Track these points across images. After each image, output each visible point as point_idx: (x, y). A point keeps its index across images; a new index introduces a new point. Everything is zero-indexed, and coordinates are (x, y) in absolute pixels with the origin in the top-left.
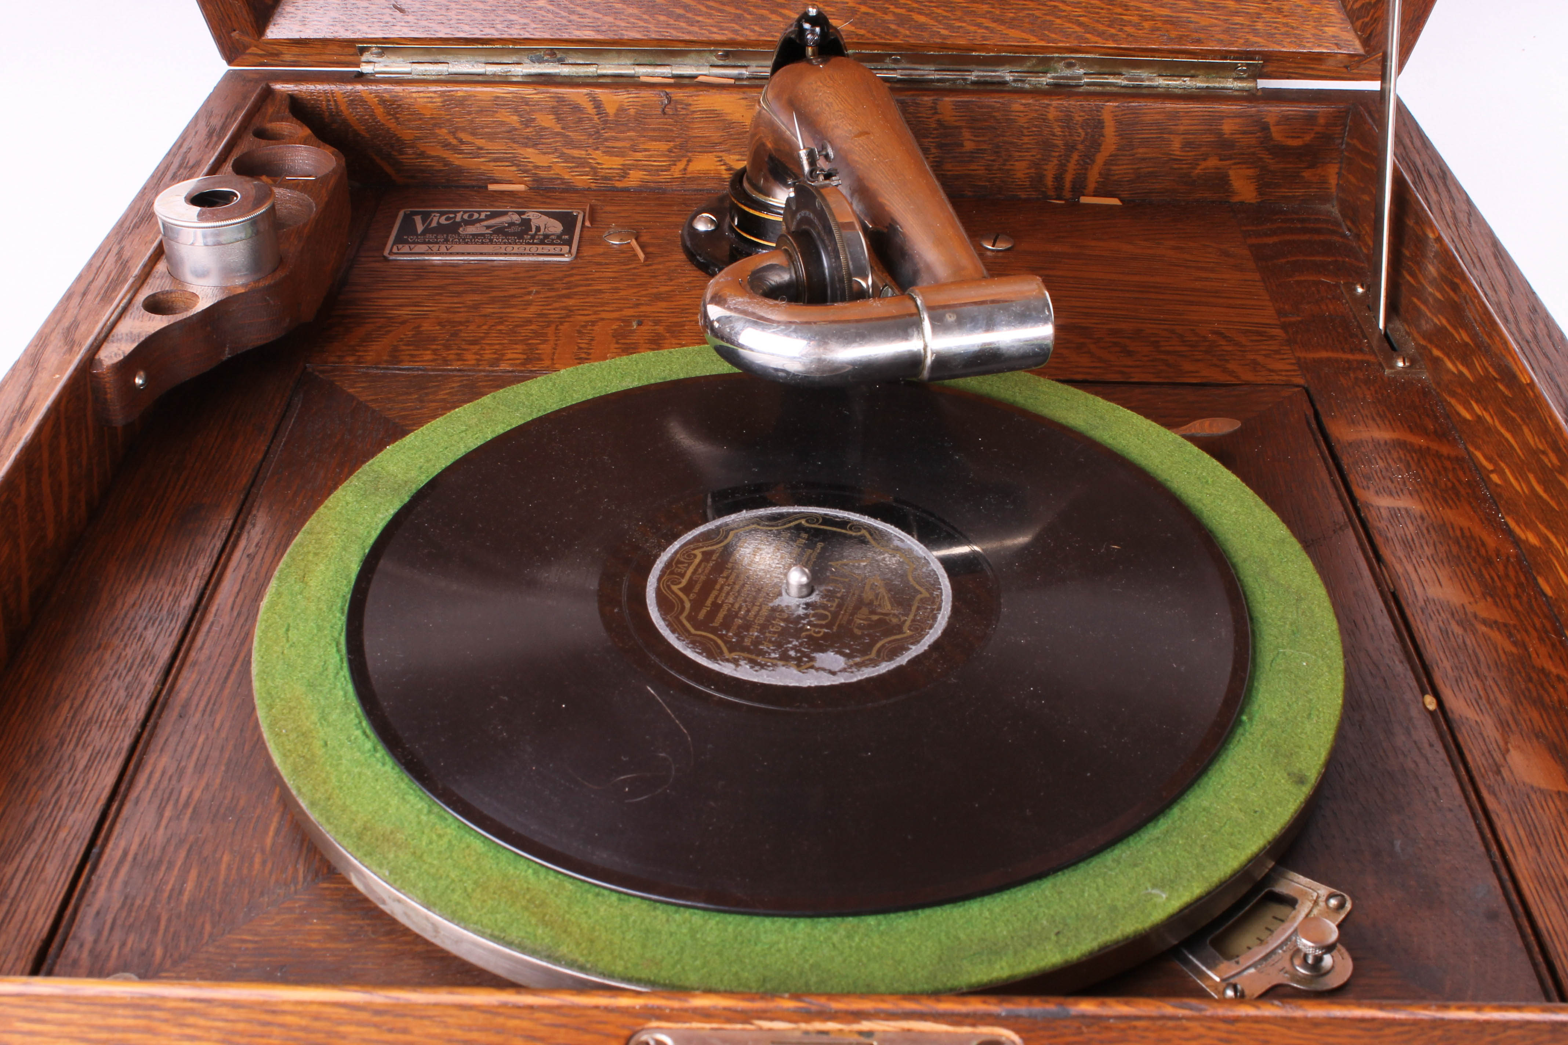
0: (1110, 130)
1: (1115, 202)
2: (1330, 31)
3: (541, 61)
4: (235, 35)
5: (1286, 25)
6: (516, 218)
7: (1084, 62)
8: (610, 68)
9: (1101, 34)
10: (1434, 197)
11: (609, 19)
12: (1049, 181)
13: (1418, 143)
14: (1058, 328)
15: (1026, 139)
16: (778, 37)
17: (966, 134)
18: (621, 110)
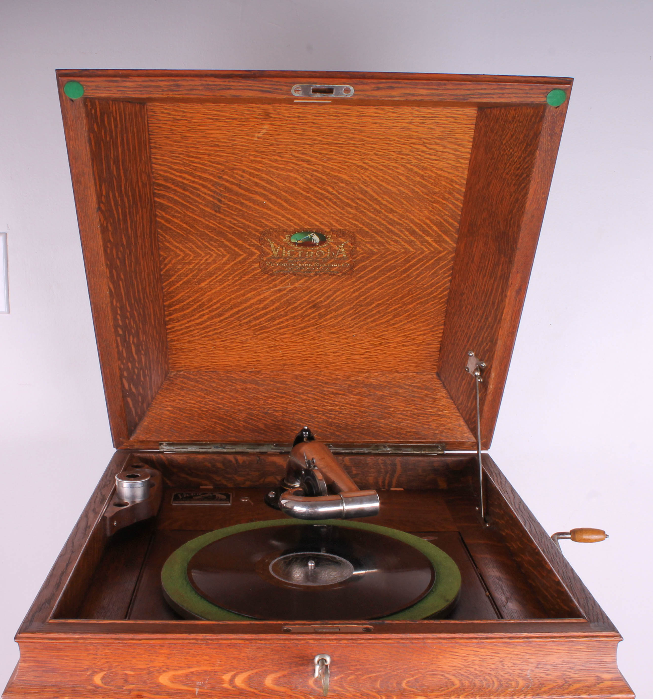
0: (399, 467)
1: (402, 489)
2: (465, 435)
3: (217, 447)
4: (121, 439)
5: (451, 433)
6: (211, 495)
7: (390, 446)
8: (239, 449)
9: (394, 437)
10: (495, 478)
11: (240, 434)
12: (380, 483)
13: (493, 466)
14: (381, 503)
15: (372, 470)
16: (293, 439)
17: (353, 468)
18: (244, 462)
